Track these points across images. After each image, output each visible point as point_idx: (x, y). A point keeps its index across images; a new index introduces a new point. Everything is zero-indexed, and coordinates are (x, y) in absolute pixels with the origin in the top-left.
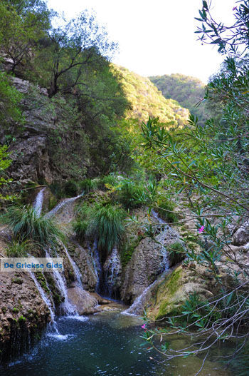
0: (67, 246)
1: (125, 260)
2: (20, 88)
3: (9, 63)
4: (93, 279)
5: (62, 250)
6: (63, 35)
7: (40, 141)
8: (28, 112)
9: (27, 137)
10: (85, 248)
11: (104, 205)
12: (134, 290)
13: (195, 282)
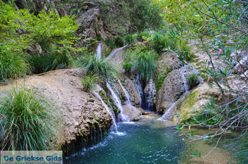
0: (120, 78)
4: (137, 99)
5: (116, 81)
7: (95, 11)
9: (87, 9)
10: (132, 80)
11: (142, 51)
13: (206, 99)
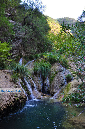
0: (31, 76)
1: (51, 81)
2: (12, 23)
3: (8, 15)
4: (40, 87)
5: (30, 77)
6: (26, 4)
7: (20, 42)
8: (15, 32)
9: (16, 41)
10: (37, 77)
11: (43, 62)
12: (55, 91)
13: (76, 87)
